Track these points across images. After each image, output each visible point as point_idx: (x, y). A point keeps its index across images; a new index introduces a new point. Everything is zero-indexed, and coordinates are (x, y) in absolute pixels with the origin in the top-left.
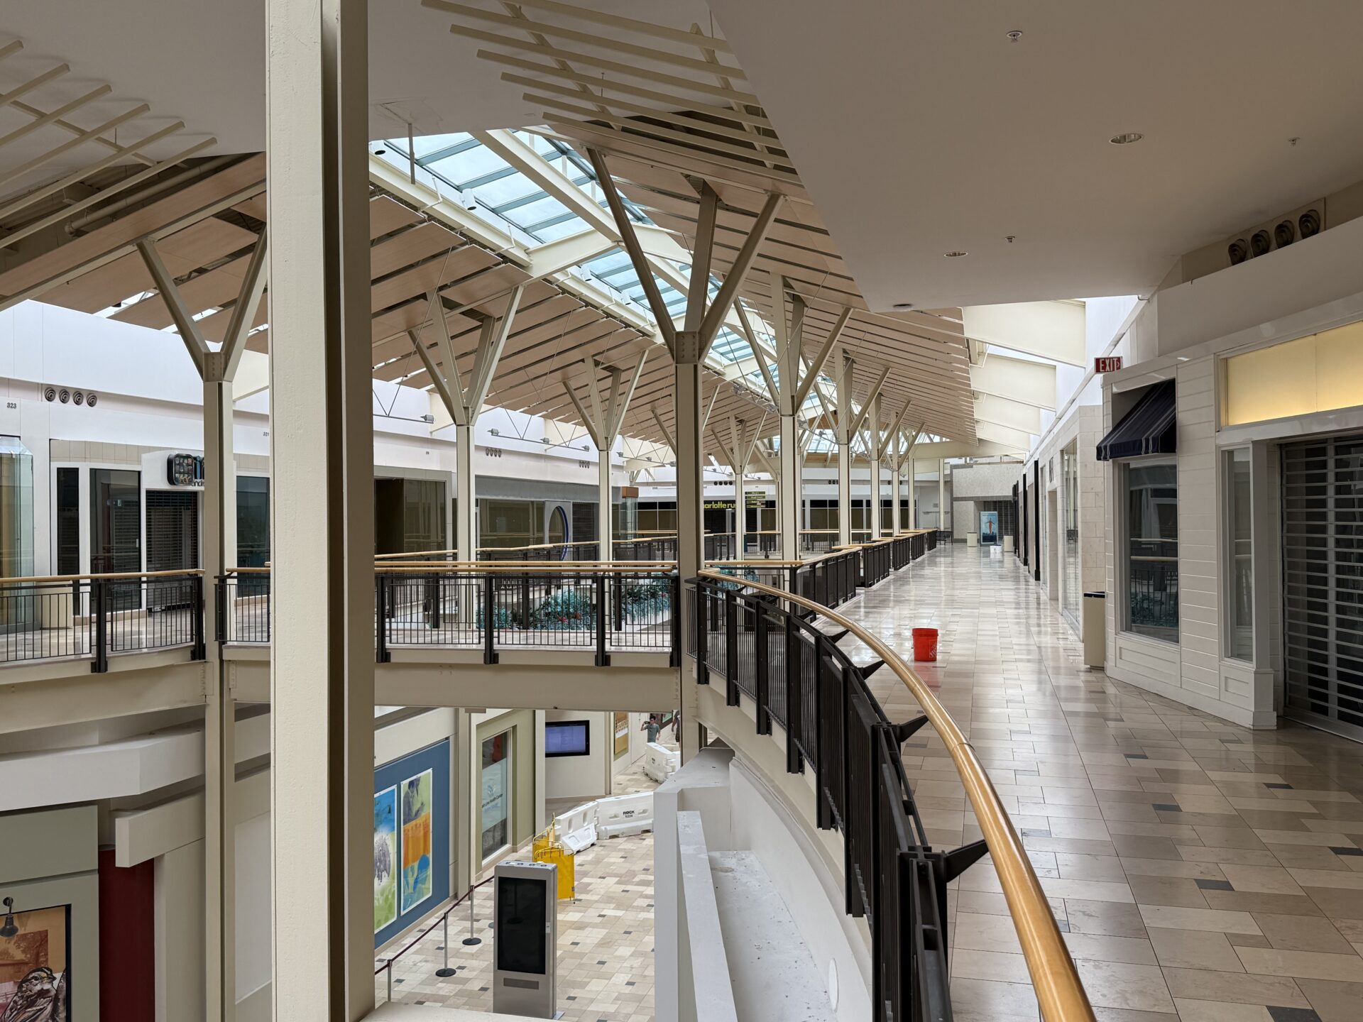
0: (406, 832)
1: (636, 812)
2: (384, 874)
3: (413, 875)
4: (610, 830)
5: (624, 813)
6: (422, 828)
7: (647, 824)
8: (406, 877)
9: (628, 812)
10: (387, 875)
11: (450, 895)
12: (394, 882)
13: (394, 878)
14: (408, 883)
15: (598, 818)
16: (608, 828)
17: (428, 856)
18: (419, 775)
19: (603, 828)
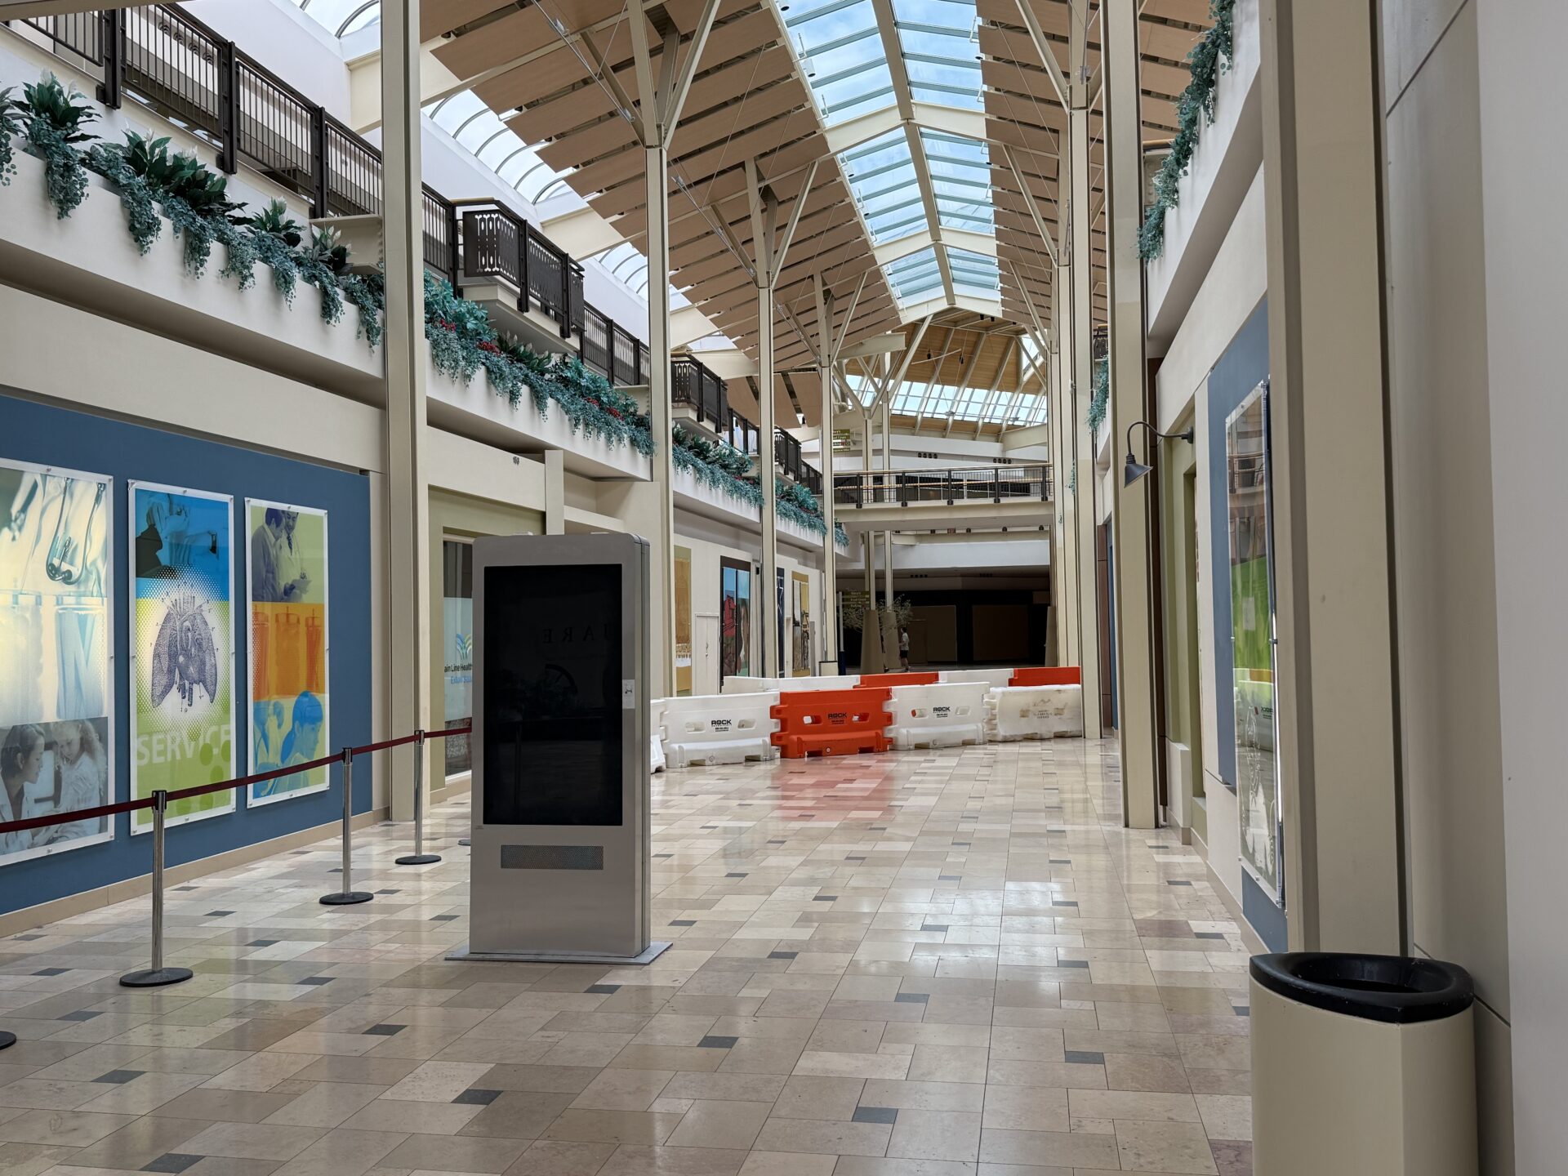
0: (260, 618)
1: (735, 723)
2: (198, 690)
3: (279, 726)
4: (688, 751)
5: (713, 722)
6: (303, 628)
7: (753, 746)
8: (260, 722)
9: (719, 722)
10: (207, 698)
11: (375, 808)
12: (228, 722)
13: (227, 710)
14: (265, 737)
15: (666, 728)
16: (686, 746)
17: (318, 697)
18: (294, 508)
19: (676, 746)
